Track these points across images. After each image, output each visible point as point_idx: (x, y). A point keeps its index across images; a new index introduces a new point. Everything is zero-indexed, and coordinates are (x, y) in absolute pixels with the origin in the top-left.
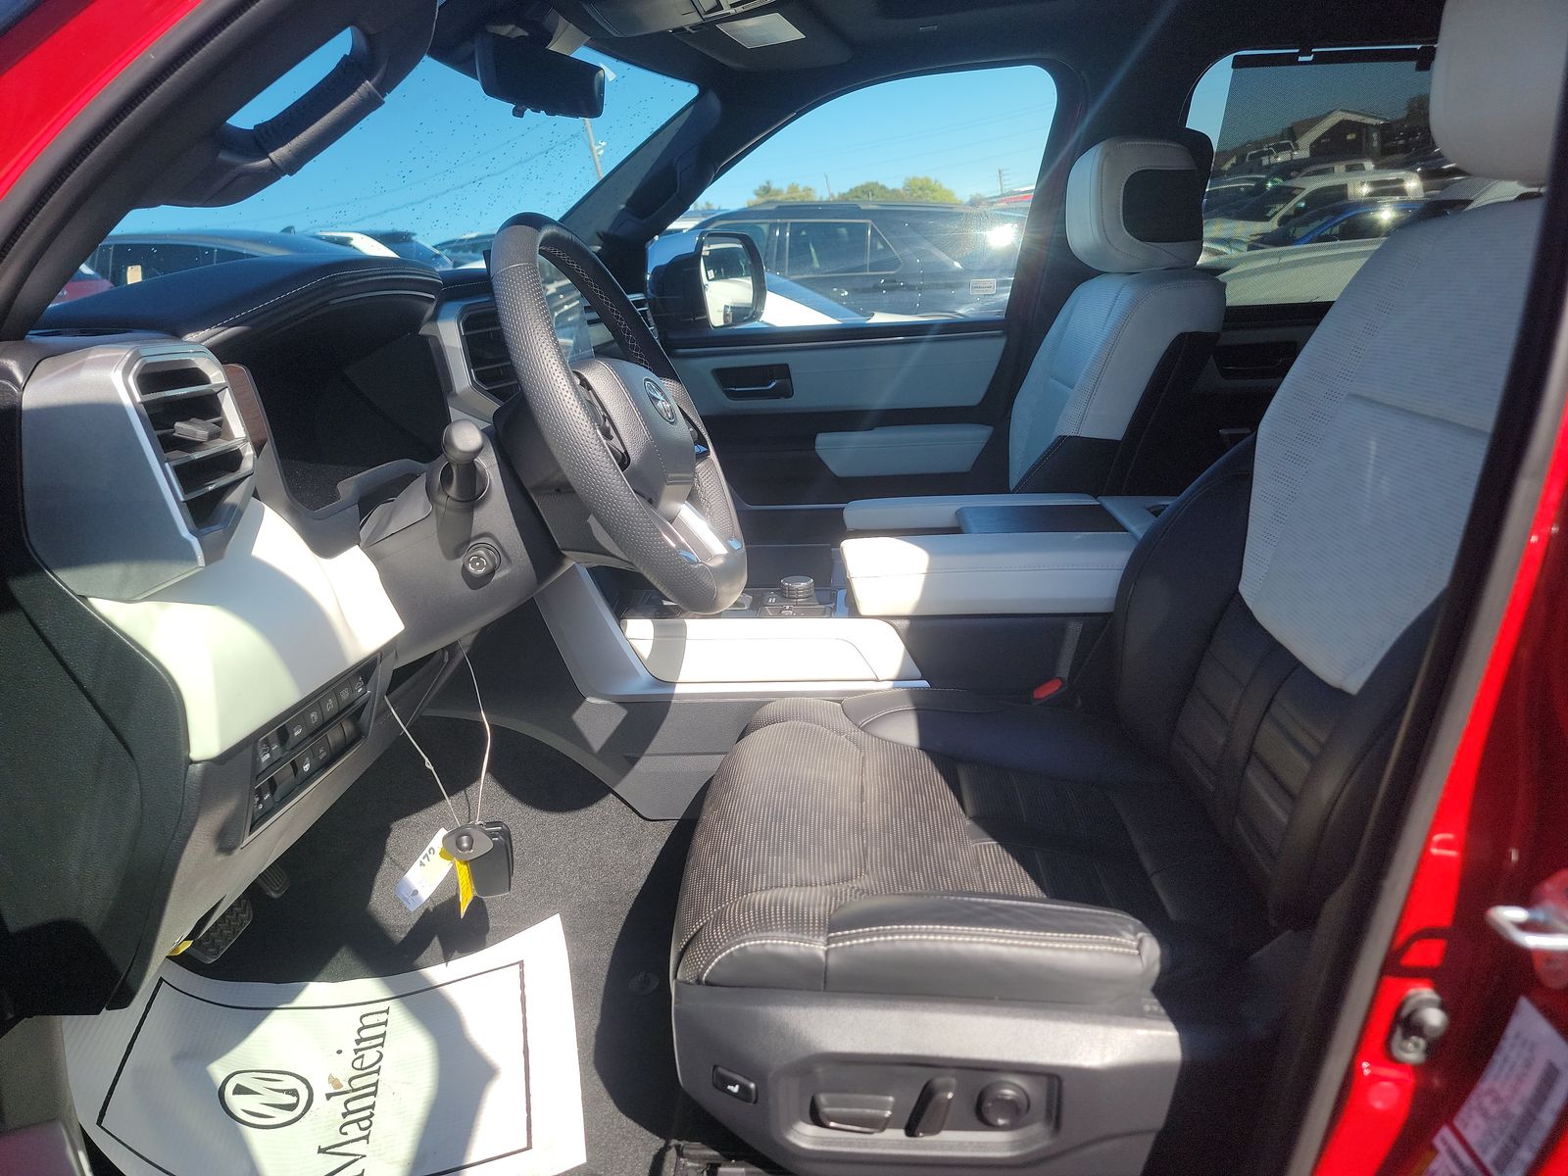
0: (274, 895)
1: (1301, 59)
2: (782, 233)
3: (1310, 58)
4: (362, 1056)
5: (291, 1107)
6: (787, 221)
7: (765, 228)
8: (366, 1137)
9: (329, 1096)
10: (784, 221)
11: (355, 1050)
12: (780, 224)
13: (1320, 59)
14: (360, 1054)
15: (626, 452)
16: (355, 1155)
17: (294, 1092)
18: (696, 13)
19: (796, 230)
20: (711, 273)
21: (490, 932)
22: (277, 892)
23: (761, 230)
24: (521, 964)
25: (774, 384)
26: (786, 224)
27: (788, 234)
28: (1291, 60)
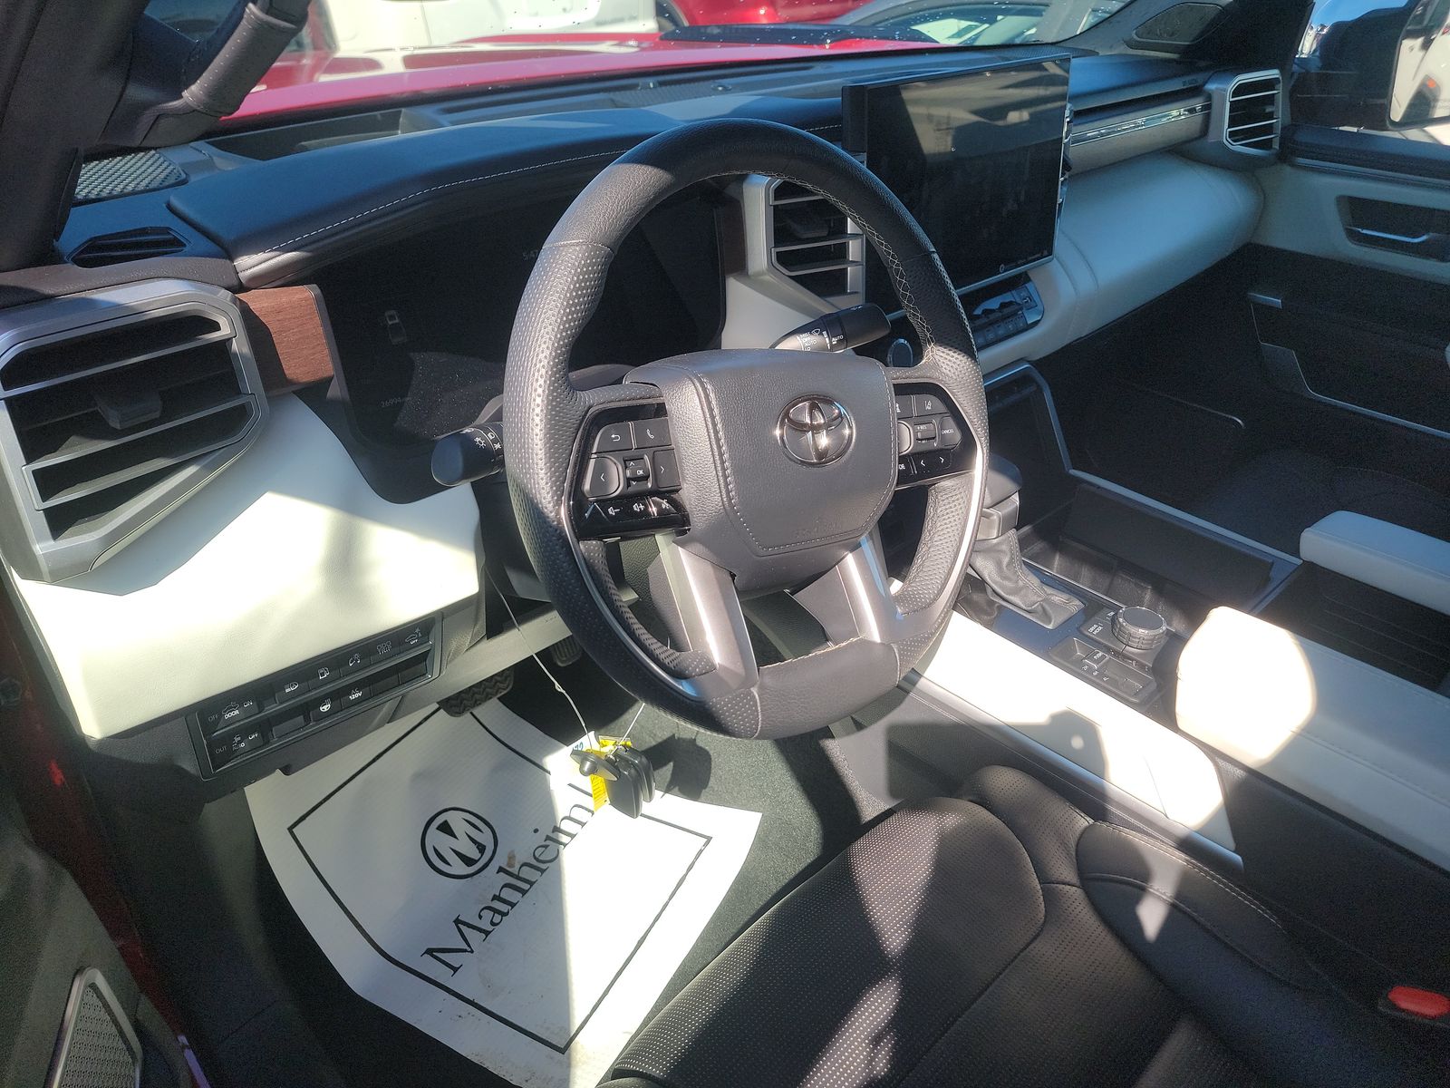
0: (560, 664)
4: (546, 847)
5: (469, 861)
8: (487, 933)
9: (501, 870)
11: (547, 836)
14: (548, 842)
16: (469, 946)
17: (481, 848)
21: (707, 790)
22: (562, 662)
24: (709, 839)
25: (1424, 238)
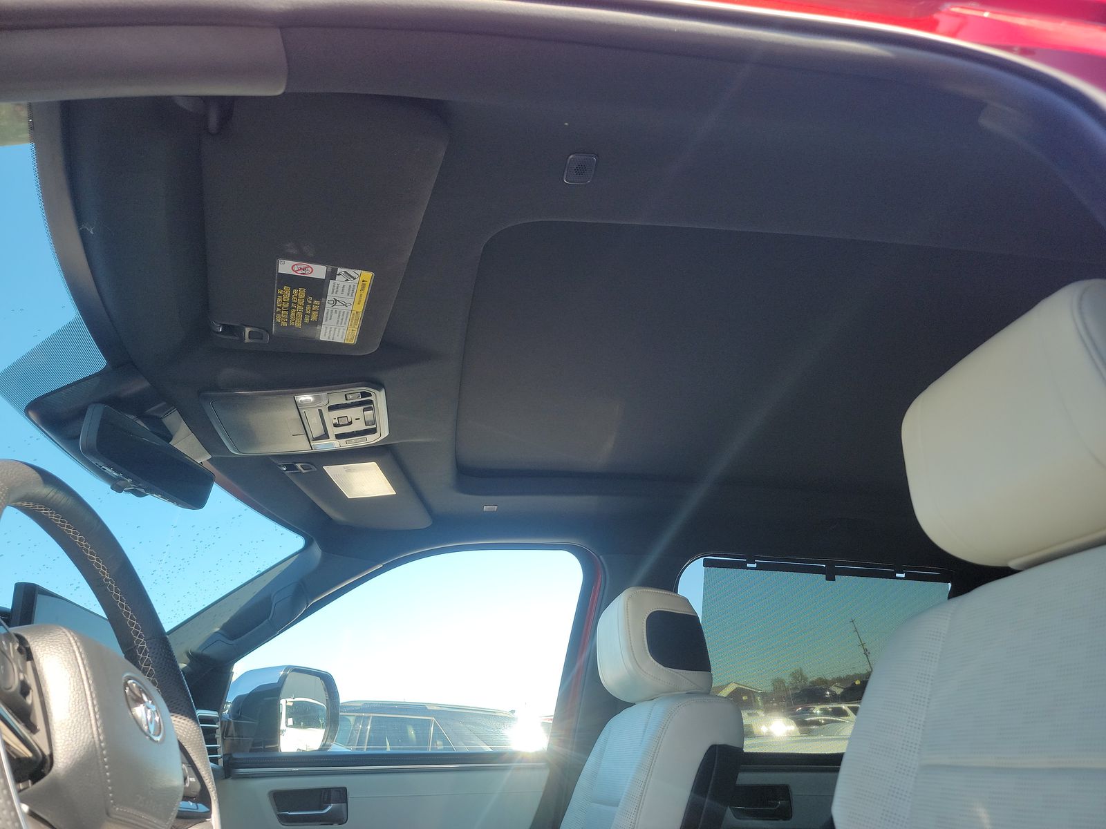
1: (749, 565)
2: (365, 725)
3: (755, 566)
6: (370, 715)
7: (352, 719)
10: (367, 715)
12: (365, 717)
13: (761, 567)
15: (51, 756)
18: (305, 436)
19: (377, 721)
20: (290, 721)
23: (349, 721)
25: (329, 808)
26: (369, 717)
27: (369, 727)
28: (742, 566)
